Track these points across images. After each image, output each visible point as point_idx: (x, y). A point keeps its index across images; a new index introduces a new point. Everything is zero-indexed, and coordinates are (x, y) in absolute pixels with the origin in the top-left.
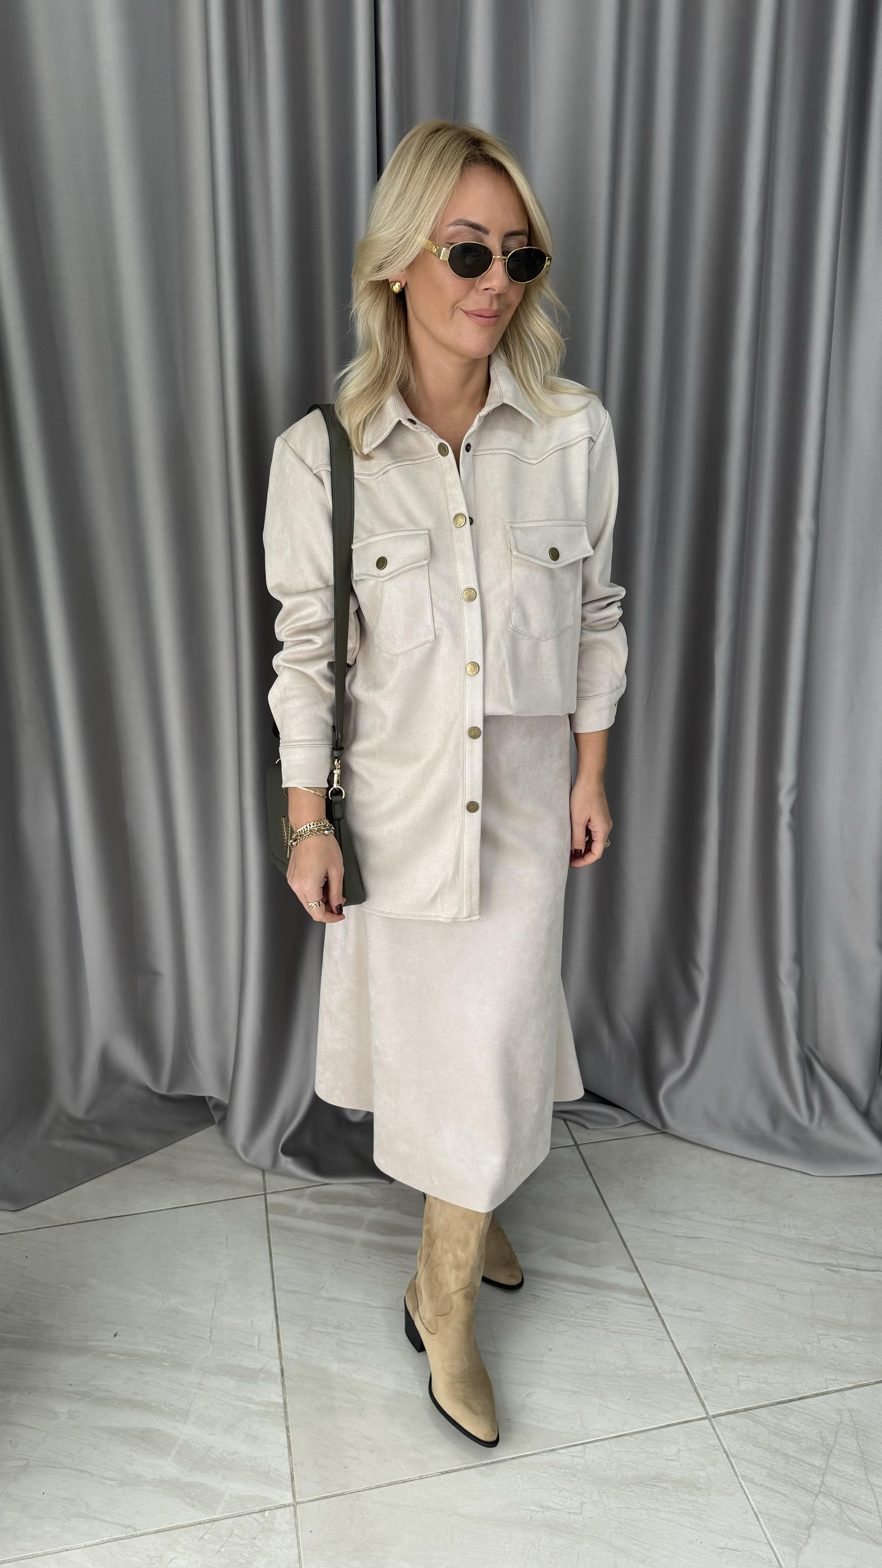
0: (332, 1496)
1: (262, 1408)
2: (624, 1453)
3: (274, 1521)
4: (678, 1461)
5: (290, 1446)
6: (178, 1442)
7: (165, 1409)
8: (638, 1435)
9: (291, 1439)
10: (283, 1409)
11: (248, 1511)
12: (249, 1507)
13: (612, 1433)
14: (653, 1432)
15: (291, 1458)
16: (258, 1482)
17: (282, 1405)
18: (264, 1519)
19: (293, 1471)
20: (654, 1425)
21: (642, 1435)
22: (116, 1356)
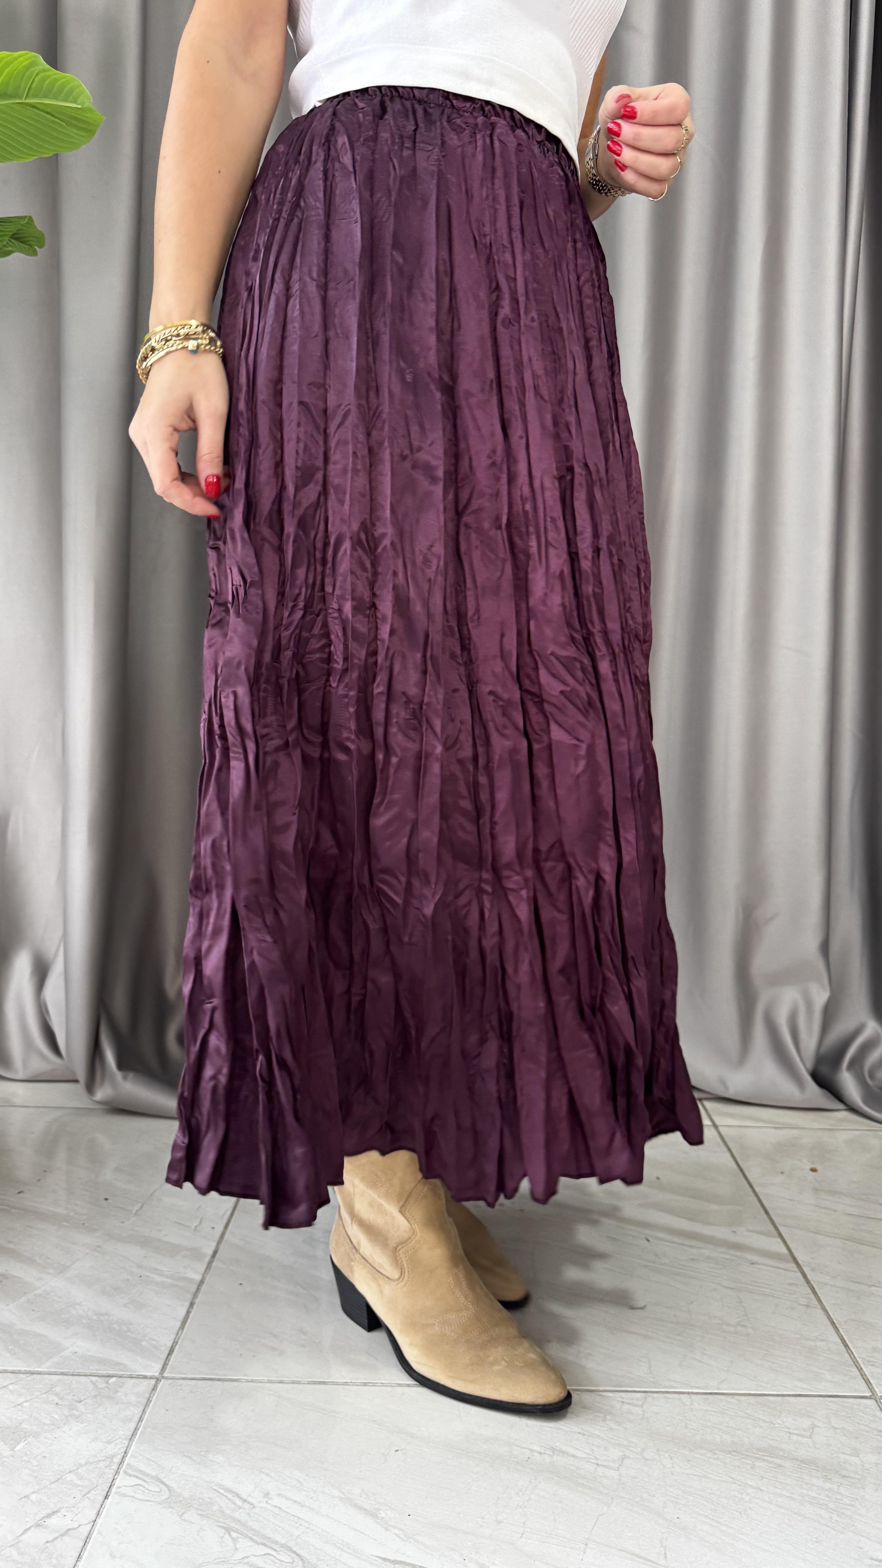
0: (219, 1380)
1: (169, 1281)
2: (713, 1413)
3: (119, 1389)
4: (811, 1438)
8: (743, 1398)
9: (191, 1315)
10: (195, 1286)
11: (87, 1372)
12: (92, 1368)
13: (698, 1388)
14: (770, 1398)
15: (180, 1332)
17: (198, 1283)
18: (106, 1385)
20: (774, 1391)
21: (752, 1400)
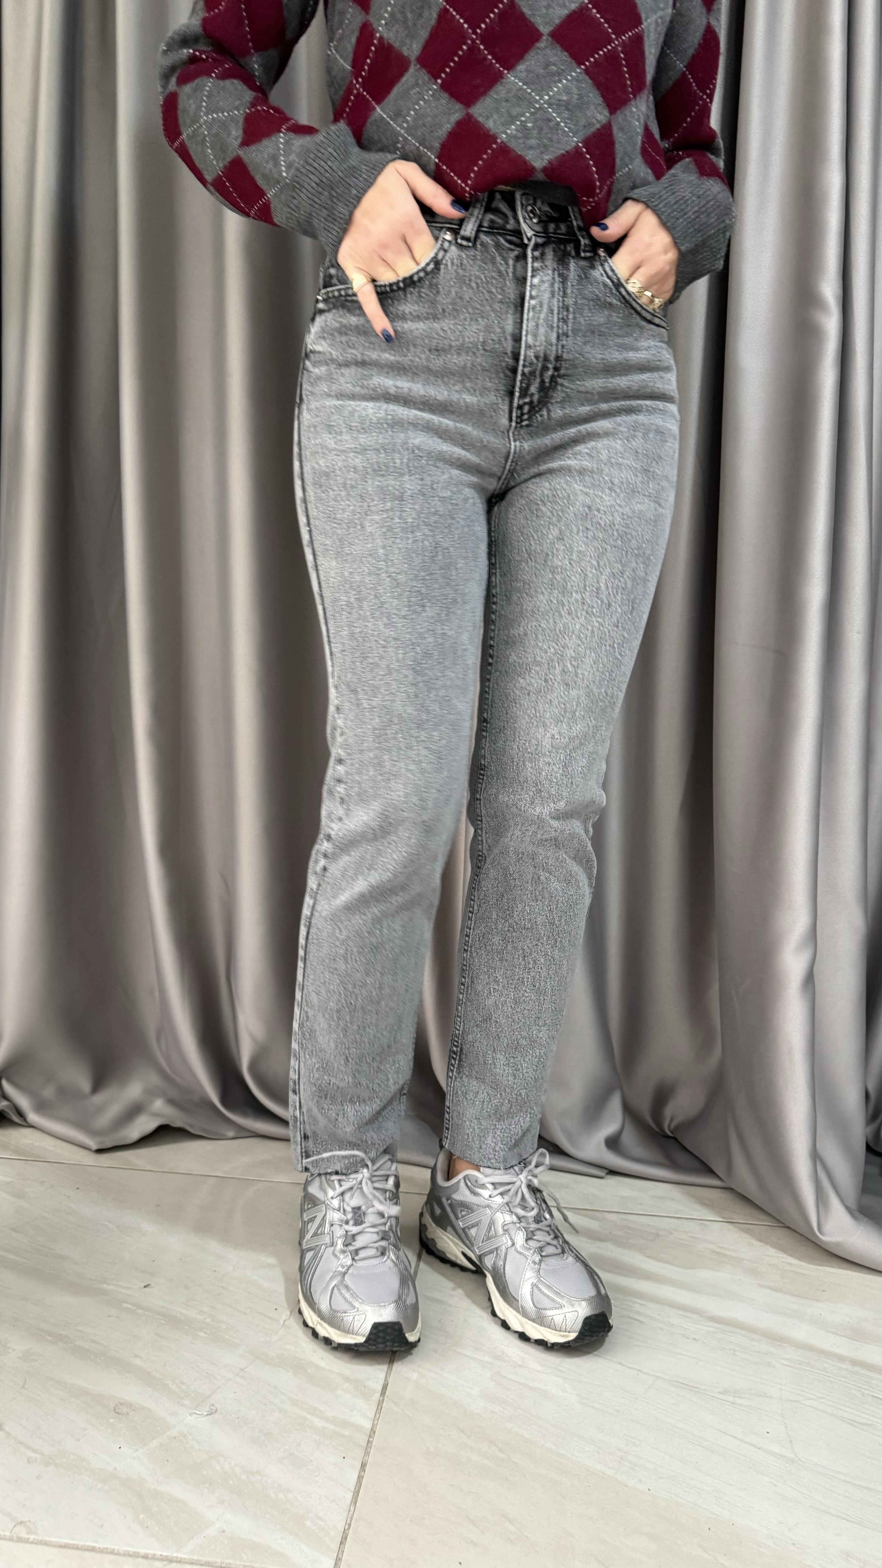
5: (358, 1492)
6: (168, 1433)
7: (171, 1386)
16: (279, 1527)
19: (349, 1529)
22: (134, 1308)
